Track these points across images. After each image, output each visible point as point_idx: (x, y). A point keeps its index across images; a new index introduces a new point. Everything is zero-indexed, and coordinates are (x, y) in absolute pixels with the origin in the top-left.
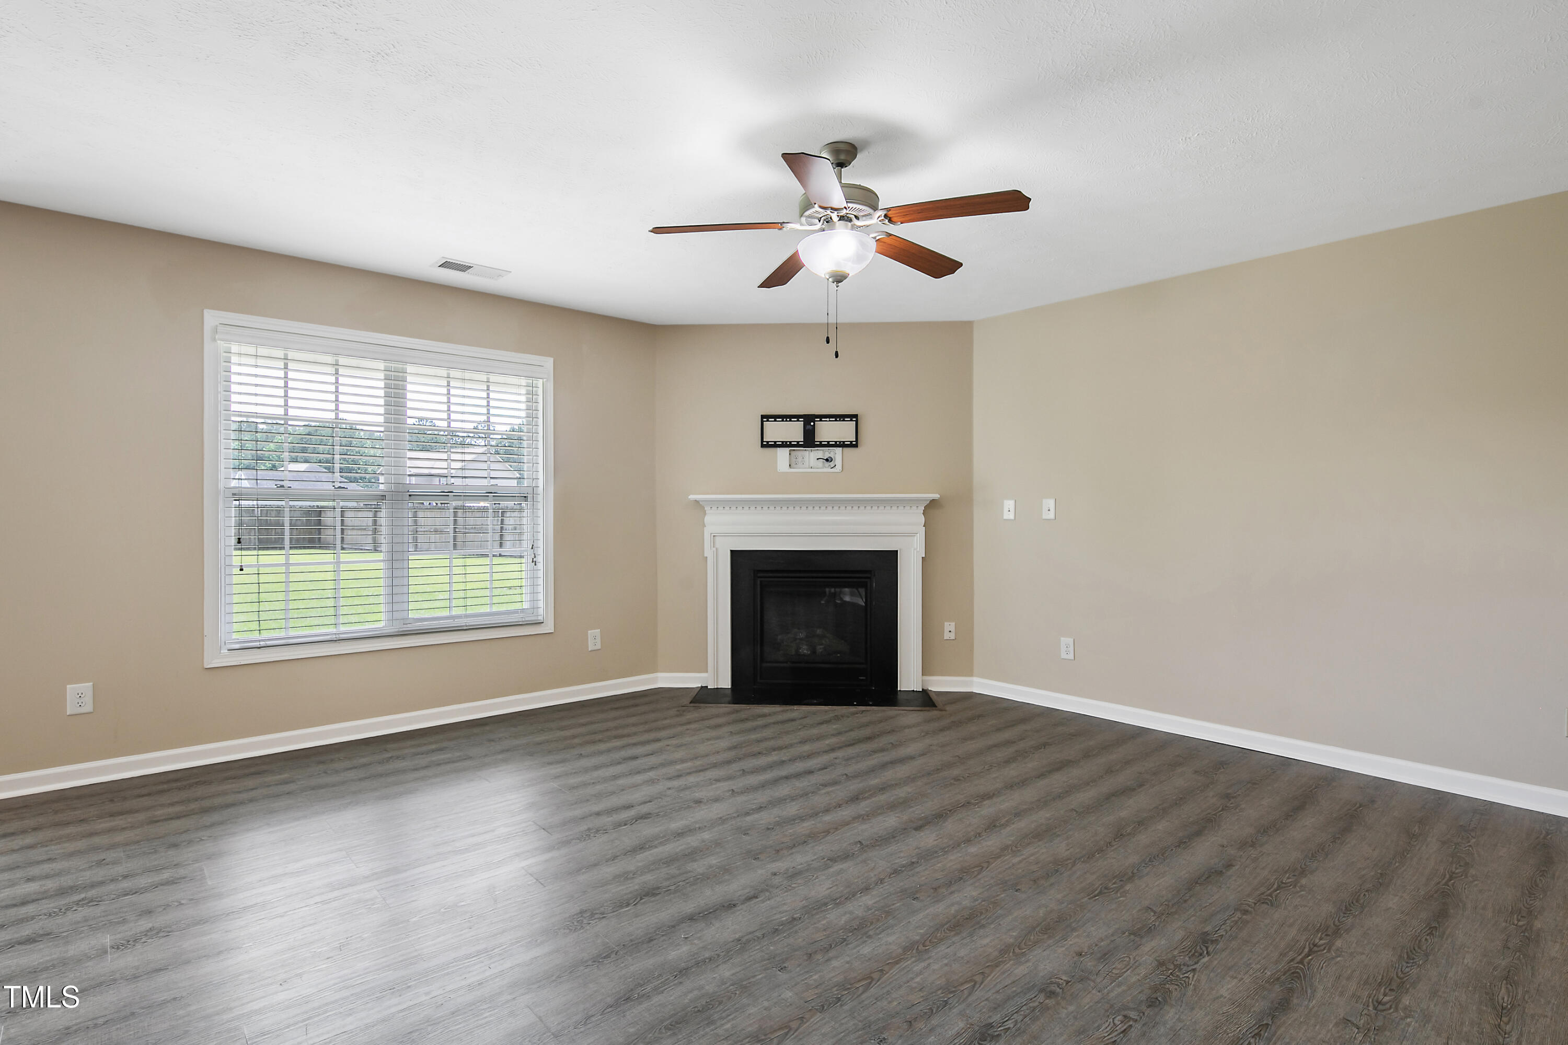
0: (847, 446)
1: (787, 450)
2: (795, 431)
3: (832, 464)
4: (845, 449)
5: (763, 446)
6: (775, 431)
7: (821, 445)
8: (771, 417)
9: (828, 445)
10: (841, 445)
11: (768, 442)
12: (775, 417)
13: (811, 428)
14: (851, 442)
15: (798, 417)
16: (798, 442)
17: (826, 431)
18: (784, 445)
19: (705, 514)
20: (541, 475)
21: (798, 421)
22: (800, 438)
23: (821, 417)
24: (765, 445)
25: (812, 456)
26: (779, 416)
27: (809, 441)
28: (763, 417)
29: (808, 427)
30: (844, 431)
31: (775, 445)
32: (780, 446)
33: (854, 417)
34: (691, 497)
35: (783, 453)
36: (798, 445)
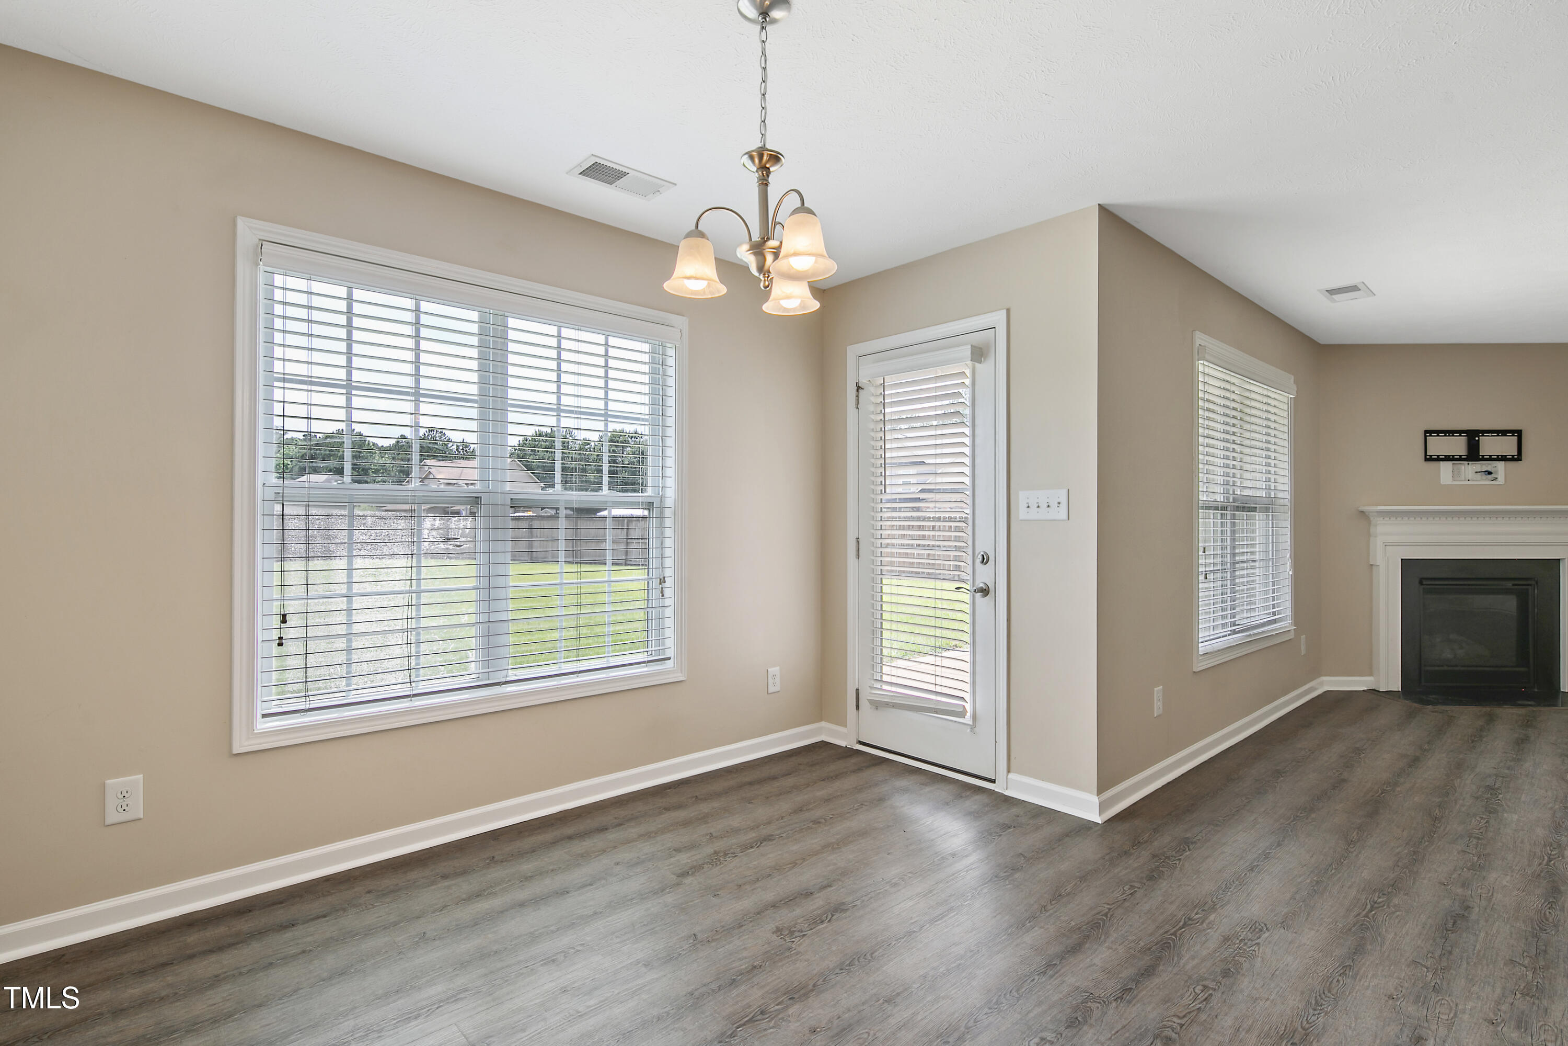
0: (1509, 459)
1: (1450, 463)
2: (1458, 446)
3: (1492, 476)
4: (1507, 462)
5: (1426, 460)
6: (1438, 446)
7: (1484, 459)
8: (1434, 432)
9: (1490, 459)
10: (1504, 458)
11: (1431, 456)
12: (1438, 432)
13: (1475, 443)
14: (1513, 456)
15: (1460, 432)
16: (1461, 456)
17: (1488, 445)
18: (1448, 458)
19: (1369, 523)
21: (1460, 436)
22: (1464, 452)
23: (1484, 432)
24: (1429, 459)
25: (1470, 469)
26: (1441, 432)
27: (1473, 454)
28: (1426, 432)
29: (1472, 442)
30: (1507, 446)
31: (1438, 459)
32: (1442, 460)
33: (1516, 433)
34: (1362, 508)
35: (1446, 467)
36: (1460, 459)
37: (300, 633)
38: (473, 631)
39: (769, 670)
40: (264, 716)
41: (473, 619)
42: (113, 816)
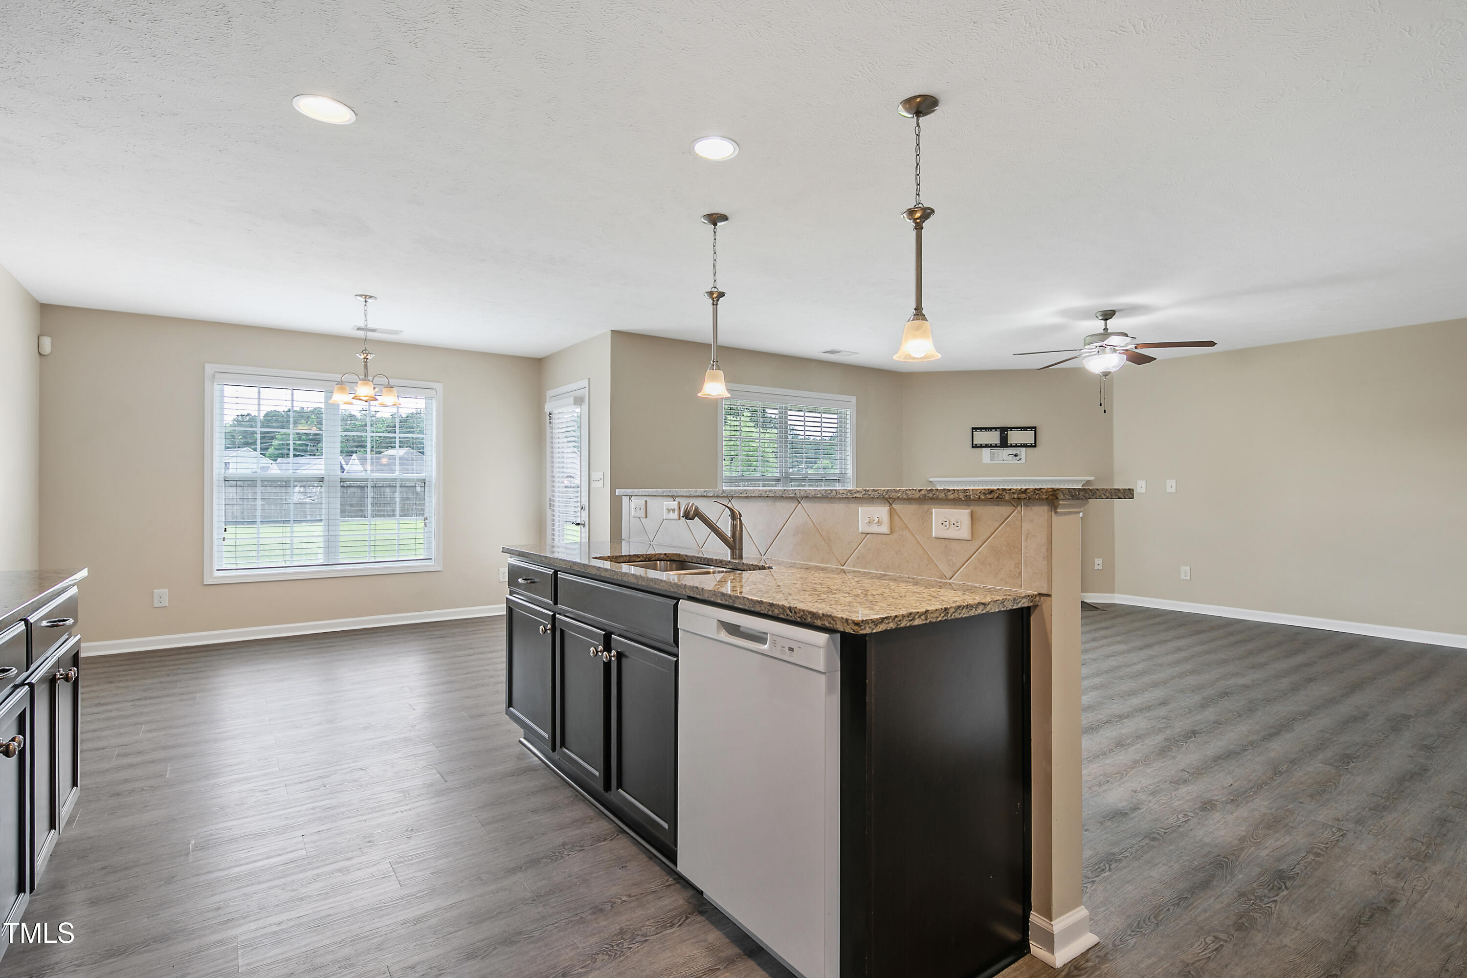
0: (1029, 446)
1: (989, 449)
2: (994, 437)
3: (1018, 458)
4: (1028, 448)
5: (973, 447)
6: (981, 438)
7: (1011, 446)
8: (979, 428)
9: (1016, 446)
10: (1025, 446)
11: (976, 445)
12: (981, 429)
13: (1005, 435)
14: (1032, 444)
15: (996, 429)
16: (996, 444)
17: (1014, 437)
18: (987, 446)
20: (849, 467)
21: (996, 431)
22: (998, 442)
23: (1011, 428)
24: (974, 446)
25: (1005, 453)
26: (983, 428)
27: (1004, 443)
28: (973, 428)
29: (1003, 435)
30: (1027, 437)
31: (981, 446)
32: (984, 447)
33: (1034, 428)
34: (931, 479)
35: (986, 451)
36: (996, 446)
37: (233, 536)
38: (321, 539)
39: (500, 569)
40: (217, 570)
41: (321, 534)
42: (156, 604)
